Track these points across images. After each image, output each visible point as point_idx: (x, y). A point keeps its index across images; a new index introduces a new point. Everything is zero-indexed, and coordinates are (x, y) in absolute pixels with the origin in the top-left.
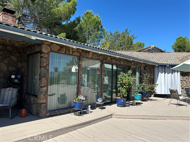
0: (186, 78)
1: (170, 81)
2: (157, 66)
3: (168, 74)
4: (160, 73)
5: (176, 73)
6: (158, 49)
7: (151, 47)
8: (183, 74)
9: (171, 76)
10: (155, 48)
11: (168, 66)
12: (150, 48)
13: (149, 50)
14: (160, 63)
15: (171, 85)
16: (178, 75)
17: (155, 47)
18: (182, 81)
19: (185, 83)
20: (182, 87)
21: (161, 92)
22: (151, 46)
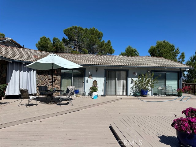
0: (42, 77)
1: (26, 80)
2: (11, 62)
3: (23, 72)
4: (14, 71)
5: (33, 71)
6: (16, 43)
7: (7, 40)
8: (39, 73)
9: (27, 74)
10: (12, 42)
11: (24, 63)
12: (5, 41)
13: (4, 42)
14: (14, 59)
15: (27, 84)
16: (34, 74)
17: (12, 40)
18: (38, 79)
19: (41, 82)
20: (38, 86)
21: (14, 92)
22: (7, 38)
